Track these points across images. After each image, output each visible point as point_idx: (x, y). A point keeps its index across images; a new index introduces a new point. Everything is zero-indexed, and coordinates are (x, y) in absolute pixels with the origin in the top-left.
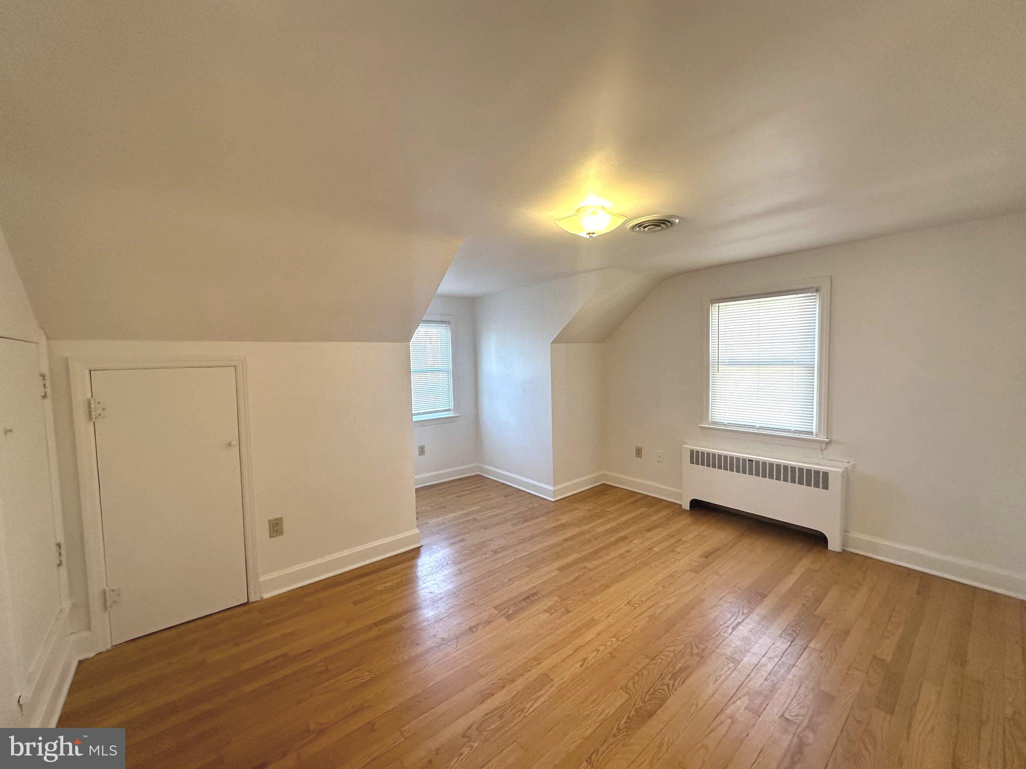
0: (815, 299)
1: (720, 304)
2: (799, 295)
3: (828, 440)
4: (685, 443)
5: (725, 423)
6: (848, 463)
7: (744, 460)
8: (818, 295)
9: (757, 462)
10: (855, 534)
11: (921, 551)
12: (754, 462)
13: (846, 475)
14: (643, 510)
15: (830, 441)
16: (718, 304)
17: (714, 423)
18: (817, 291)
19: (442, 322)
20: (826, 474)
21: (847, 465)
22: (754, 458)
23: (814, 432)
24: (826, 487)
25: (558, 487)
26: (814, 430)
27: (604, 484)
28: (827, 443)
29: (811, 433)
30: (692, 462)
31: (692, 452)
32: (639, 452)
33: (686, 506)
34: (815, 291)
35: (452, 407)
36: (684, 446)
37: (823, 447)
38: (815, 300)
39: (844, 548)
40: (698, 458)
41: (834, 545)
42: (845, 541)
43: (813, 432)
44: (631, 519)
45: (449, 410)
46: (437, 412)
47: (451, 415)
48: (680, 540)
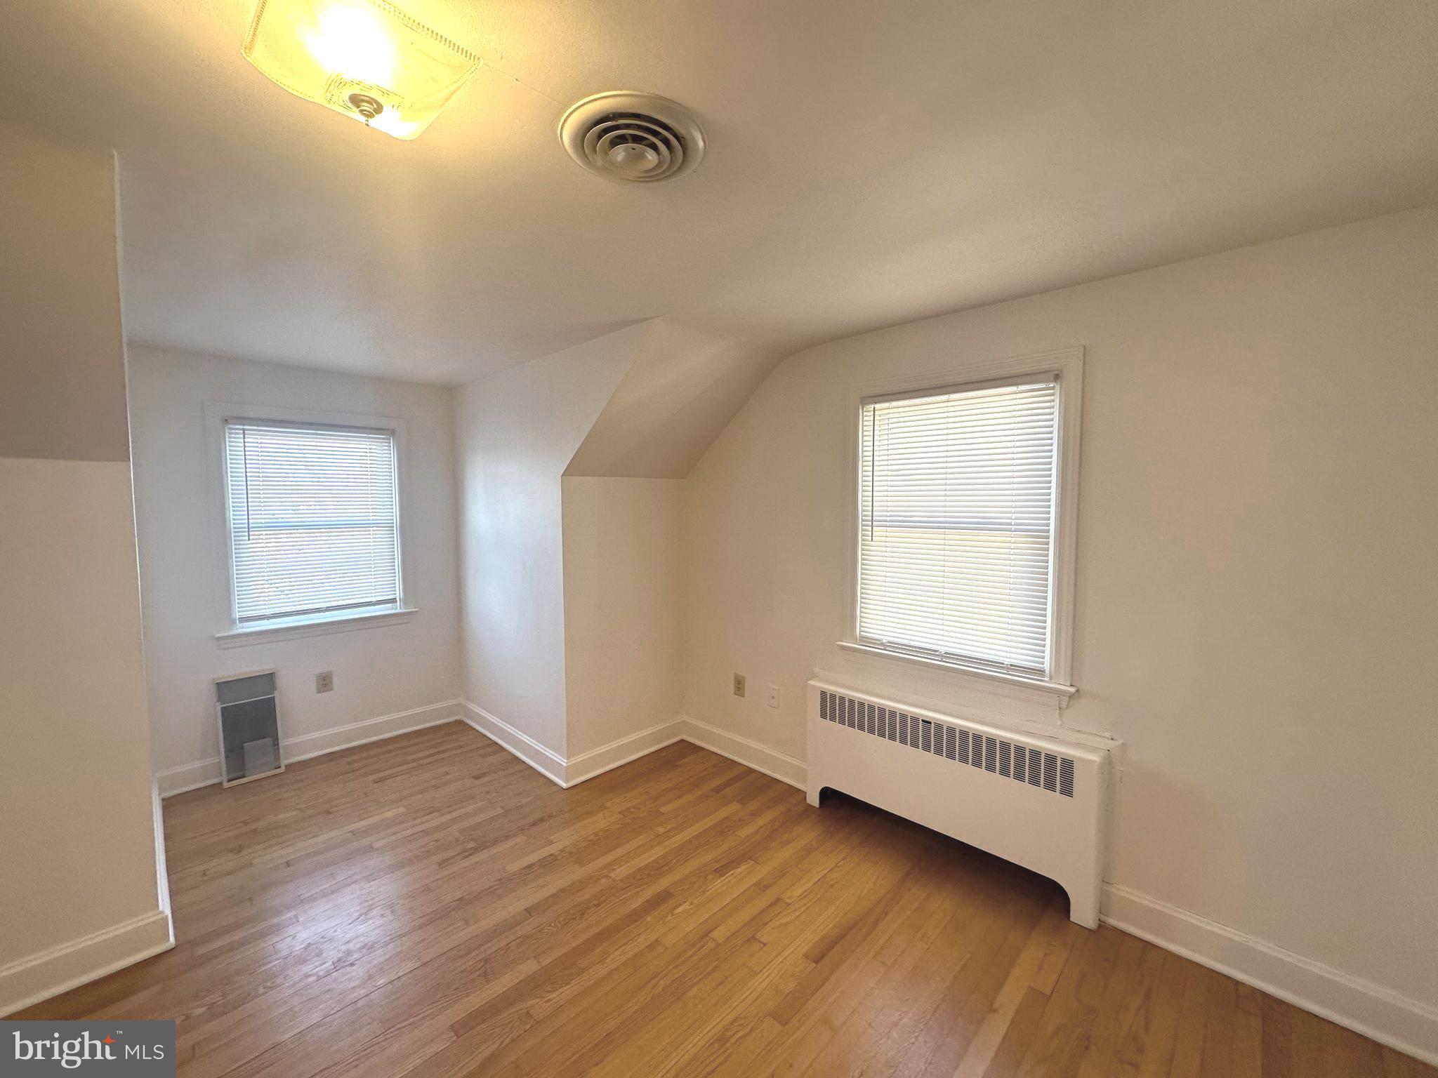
0: (1052, 395)
1: (878, 406)
2: (1022, 388)
3: (1073, 690)
4: (814, 676)
5: (884, 641)
6: (1112, 739)
7: (915, 720)
8: (1058, 387)
9: (939, 726)
10: (1123, 891)
11: (1262, 945)
12: (933, 724)
13: (1108, 764)
14: (734, 807)
15: (1078, 691)
16: (873, 406)
17: (864, 640)
18: (1057, 378)
19: (379, 430)
20: (1068, 765)
21: (1111, 744)
22: (934, 719)
23: (1047, 671)
24: (1067, 790)
25: (573, 761)
26: (1047, 666)
27: (682, 741)
28: (1071, 696)
29: (1041, 672)
30: (823, 715)
31: (823, 694)
32: (739, 686)
33: (814, 799)
34: (1052, 378)
35: (398, 594)
36: (812, 682)
37: (1064, 705)
38: (1052, 398)
39: (1103, 917)
40: (834, 708)
41: (1083, 912)
42: (1103, 905)
43: (1044, 671)
44: (697, 837)
45: (393, 601)
46: (359, 607)
47: (398, 611)
48: (778, 900)
